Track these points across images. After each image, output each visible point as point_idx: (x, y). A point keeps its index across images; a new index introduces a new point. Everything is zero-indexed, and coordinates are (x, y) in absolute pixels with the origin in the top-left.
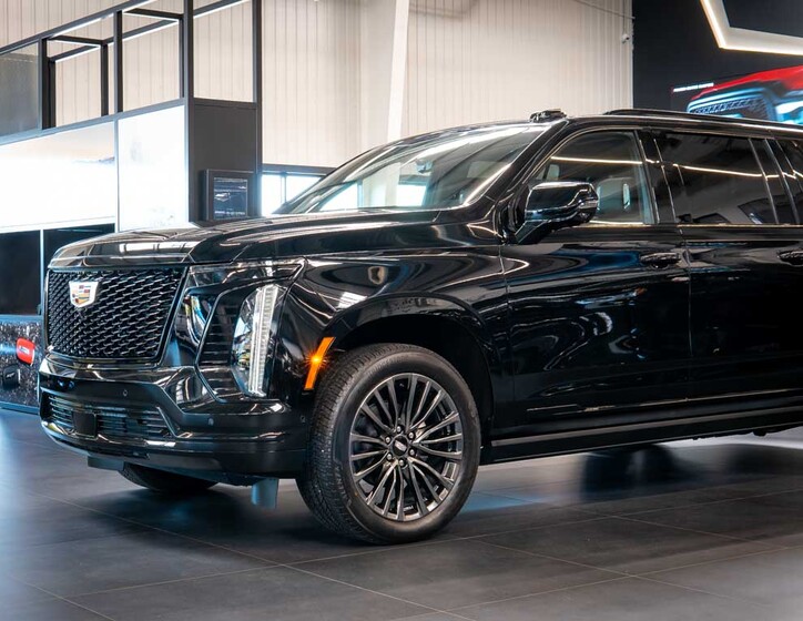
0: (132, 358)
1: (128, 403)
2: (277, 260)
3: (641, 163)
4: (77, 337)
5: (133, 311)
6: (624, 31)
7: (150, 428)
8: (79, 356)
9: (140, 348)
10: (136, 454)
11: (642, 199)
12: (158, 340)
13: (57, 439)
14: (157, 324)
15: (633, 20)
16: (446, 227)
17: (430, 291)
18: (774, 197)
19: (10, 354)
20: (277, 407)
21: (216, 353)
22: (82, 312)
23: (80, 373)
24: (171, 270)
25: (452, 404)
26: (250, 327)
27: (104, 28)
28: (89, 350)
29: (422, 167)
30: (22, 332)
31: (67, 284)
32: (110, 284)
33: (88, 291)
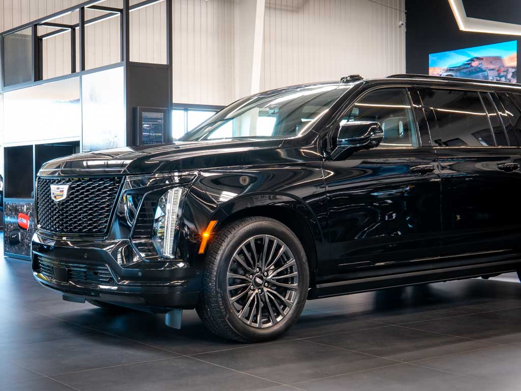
0: (90, 234)
1: (88, 262)
2: (181, 172)
3: (410, 107)
4: (55, 220)
5: (91, 204)
6: (400, 20)
7: (102, 277)
8: (56, 231)
9: (95, 227)
10: (93, 294)
11: (411, 130)
12: (106, 222)
13: (43, 283)
14: (105, 212)
15: (406, 13)
16: (287, 150)
17: (277, 191)
18: (494, 128)
19: (14, 223)
20: (181, 265)
21: (143, 231)
22: (58, 204)
23: (58, 242)
24: (114, 178)
25: (290, 254)
26: (164, 212)
27: (73, 18)
28: (63, 229)
29: (272, 111)
30: (21, 209)
31: (49, 186)
32: (76, 187)
33: (62, 191)
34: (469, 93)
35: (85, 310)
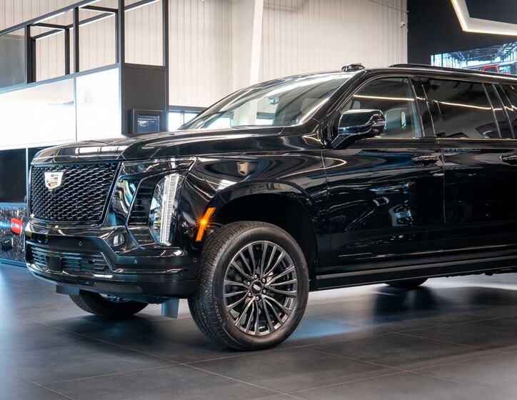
0: (85, 221)
1: (82, 250)
2: (178, 157)
3: (413, 99)
4: (49, 208)
5: (85, 191)
6: (402, 20)
7: (96, 266)
8: (50, 220)
9: (90, 215)
10: (87, 283)
11: (413, 123)
12: (102, 209)
13: (36, 274)
14: (101, 199)
15: (408, 13)
16: (288, 138)
17: (278, 179)
18: (499, 122)
19: (6, 228)
20: (178, 253)
21: (139, 217)
22: (52, 192)
23: (51, 231)
24: (110, 164)
25: (290, 260)
26: (161, 204)
27: (67, 18)
28: (57, 217)
29: (272, 101)
30: (14, 214)
31: (43, 174)
32: (71, 174)
33: (56, 178)
34: (475, 85)
35: (80, 317)
